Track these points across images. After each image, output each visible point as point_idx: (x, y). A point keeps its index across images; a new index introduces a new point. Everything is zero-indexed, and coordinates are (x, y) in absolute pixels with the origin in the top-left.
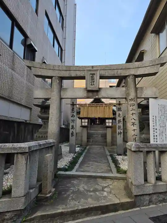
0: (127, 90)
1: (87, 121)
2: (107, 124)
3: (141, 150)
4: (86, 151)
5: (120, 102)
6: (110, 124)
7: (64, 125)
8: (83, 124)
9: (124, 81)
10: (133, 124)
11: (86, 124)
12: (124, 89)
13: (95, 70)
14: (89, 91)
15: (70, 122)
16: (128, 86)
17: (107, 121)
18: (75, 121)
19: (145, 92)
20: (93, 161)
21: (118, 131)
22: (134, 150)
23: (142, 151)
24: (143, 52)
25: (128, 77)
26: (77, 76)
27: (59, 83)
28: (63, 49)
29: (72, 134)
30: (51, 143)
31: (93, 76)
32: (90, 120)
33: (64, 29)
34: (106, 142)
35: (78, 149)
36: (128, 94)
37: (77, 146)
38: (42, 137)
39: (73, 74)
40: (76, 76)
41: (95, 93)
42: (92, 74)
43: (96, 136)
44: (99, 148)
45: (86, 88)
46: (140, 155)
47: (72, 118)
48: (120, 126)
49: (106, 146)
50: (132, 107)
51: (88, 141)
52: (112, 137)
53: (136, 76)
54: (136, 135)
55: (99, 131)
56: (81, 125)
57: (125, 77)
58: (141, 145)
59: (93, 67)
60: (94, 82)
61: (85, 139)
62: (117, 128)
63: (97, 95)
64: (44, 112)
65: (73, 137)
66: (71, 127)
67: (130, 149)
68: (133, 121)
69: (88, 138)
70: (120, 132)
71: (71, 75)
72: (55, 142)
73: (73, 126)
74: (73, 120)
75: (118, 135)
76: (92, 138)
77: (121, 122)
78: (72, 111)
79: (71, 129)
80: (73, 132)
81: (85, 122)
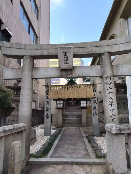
0: (102, 68)
1: (62, 102)
2: (82, 105)
3: (122, 132)
4: (62, 133)
5: (94, 82)
6: (85, 105)
7: (40, 107)
8: (59, 106)
9: (98, 59)
10: (111, 104)
11: (62, 106)
12: (99, 67)
13: (69, 48)
14: (62, 70)
15: (45, 104)
16: (103, 64)
17: (82, 102)
18: (50, 103)
19: (121, 69)
20: (69, 144)
21: (93, 111)
22: (115, 133)
23: (123, 134)
24: (113, 37)
25: (103, 55)
26: (50, 54)
27: (30, 62)
28: (38, 36)
29: (47, 116)
30: (20, 128)
31: (66, 54)
32: (65, 102)
33: (39, 18)
34: (81, 123)
35: (53, 131)
36: (103, 72)
37: (52, 128)
38: (14, 120)
39: (45, 53)
40: (48, 55)
41: (69, 72)
42: (65, 52)
43: (71, 117)
44: (75, 129)
45: (59, 67)
46: (121, 139)
47: (47, 100)
48: (95, 106)
49: (82, 126)
50: (108, 86)
51: (64, 123)
52: (87, 117)
53: (111, 54)
54: (115, 116)
55: (74, 113)
56: (56, 107)
57: (100, 55)
58: (122, 126)
59: (65, 45)
60: (67, 60)
61: (60, 120)
62: (93, 109)
63: (71, 74)
64: (17, 94)
65: (48, 119)
66: (45, 109)
67: (110, 131)
68: (111, 100)
69: (63, 120)
70: (95, 113)
71: (43, 54)
72: (26, 126)
73: (47, 108)
74: (47, 102)
75: (94, 116)
76: (68, 119)
77: (96, 102)
78: (47, 93)
79: (46, 111)
80: (47, 114)
81: (60, 104)
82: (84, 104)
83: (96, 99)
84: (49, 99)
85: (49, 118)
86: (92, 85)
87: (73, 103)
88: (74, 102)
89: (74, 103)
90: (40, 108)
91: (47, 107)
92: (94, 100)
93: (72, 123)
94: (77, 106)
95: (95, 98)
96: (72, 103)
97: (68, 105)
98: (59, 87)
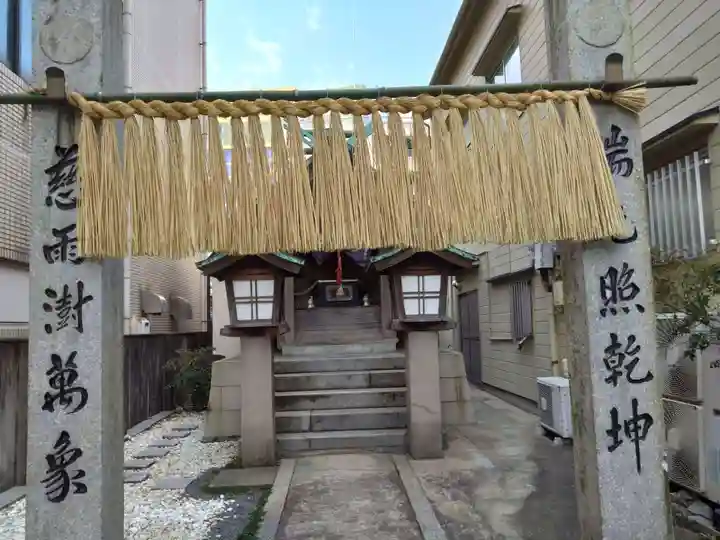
1: (266, 287)
2: (411, 308)
5: (614, 60)
7: (144, 315)
8: (244, 313)
11: (266, 312)
17: (409, 283)
21: (606, 399)
29: (57, 465)
32: (289, 282)
34: (403, 422)
43: (334, 377)
47: (59, 275)
48: (623, 340)
49: (407, 450)
65: (72, 497)
69: (280, 403)
70: (625, 414)
73: (63, 370)
74: (65, 301)
75: (611, 449)
76: (313, 398)
77: (636, 289)
78: (54, 184)
79: (48, 406)
80: (64, 437)
81: (254, 300)
82: (421, 296)
83: (637, 257)
84: (79, 261)
85: (82, 488)
86: (590, 98)
87: (341, 289)
88: (344, 284)
89: (350, 288)
90: (145, 321)
91: (55, 358)
92: (612, 272)
93: (341, 423)
94: (366, 304)
95: (631, 247)
96: (334, 292)
97: (314, 303)
98: (203, 112)
